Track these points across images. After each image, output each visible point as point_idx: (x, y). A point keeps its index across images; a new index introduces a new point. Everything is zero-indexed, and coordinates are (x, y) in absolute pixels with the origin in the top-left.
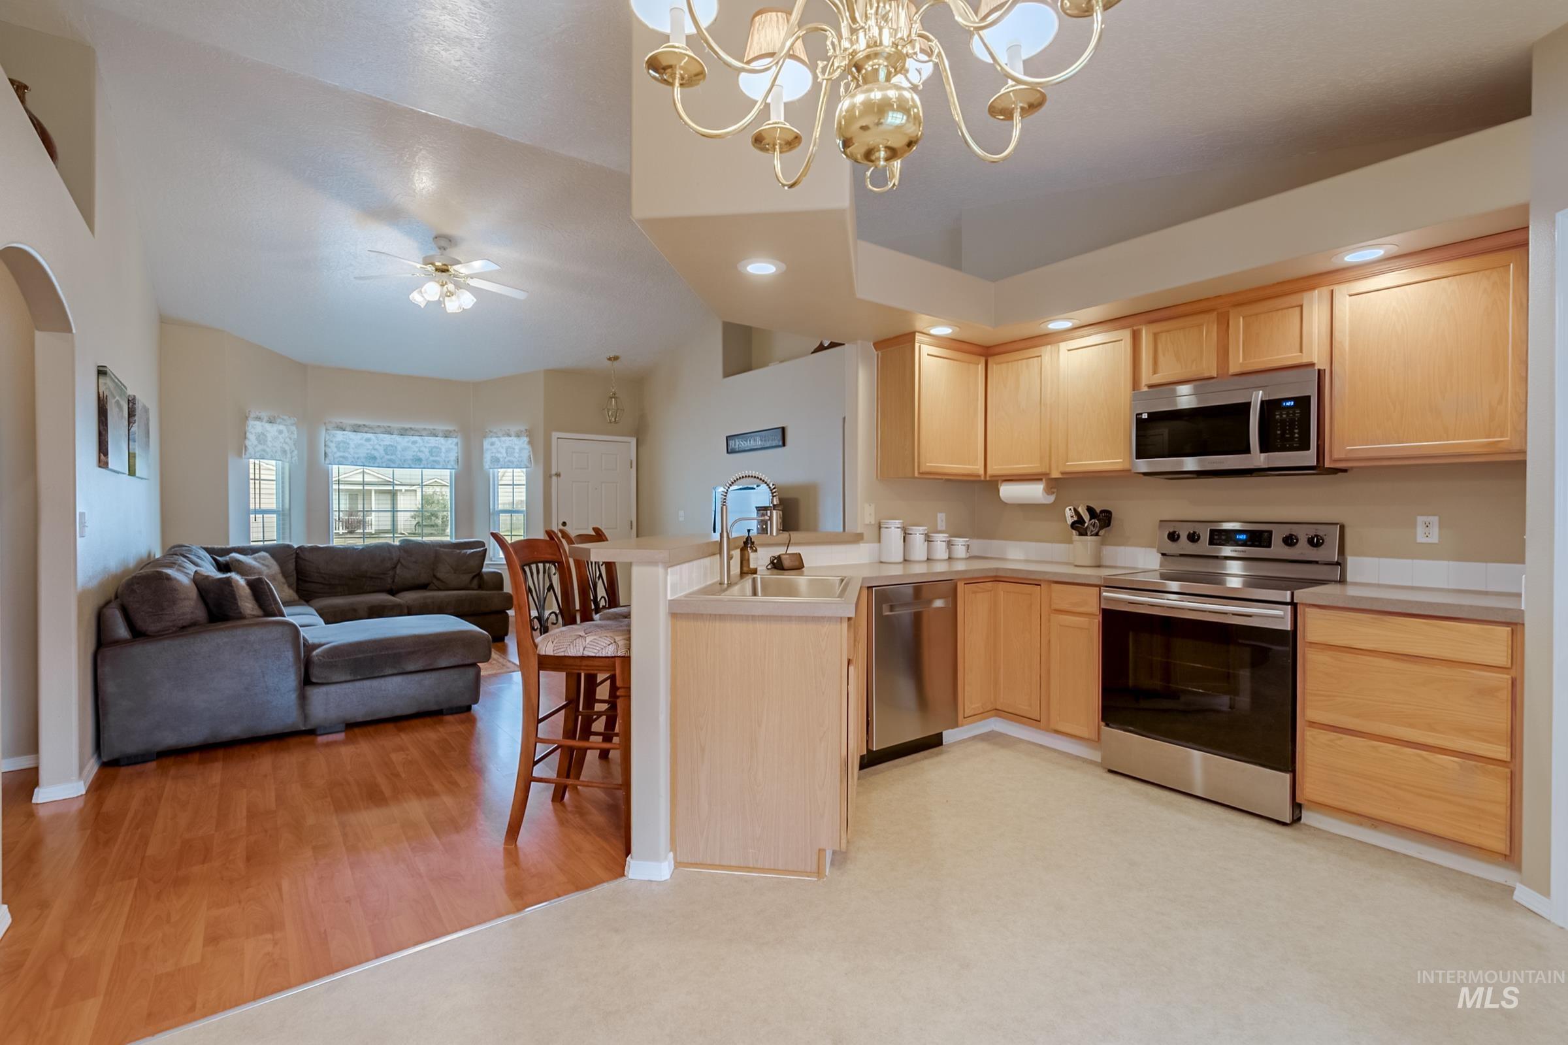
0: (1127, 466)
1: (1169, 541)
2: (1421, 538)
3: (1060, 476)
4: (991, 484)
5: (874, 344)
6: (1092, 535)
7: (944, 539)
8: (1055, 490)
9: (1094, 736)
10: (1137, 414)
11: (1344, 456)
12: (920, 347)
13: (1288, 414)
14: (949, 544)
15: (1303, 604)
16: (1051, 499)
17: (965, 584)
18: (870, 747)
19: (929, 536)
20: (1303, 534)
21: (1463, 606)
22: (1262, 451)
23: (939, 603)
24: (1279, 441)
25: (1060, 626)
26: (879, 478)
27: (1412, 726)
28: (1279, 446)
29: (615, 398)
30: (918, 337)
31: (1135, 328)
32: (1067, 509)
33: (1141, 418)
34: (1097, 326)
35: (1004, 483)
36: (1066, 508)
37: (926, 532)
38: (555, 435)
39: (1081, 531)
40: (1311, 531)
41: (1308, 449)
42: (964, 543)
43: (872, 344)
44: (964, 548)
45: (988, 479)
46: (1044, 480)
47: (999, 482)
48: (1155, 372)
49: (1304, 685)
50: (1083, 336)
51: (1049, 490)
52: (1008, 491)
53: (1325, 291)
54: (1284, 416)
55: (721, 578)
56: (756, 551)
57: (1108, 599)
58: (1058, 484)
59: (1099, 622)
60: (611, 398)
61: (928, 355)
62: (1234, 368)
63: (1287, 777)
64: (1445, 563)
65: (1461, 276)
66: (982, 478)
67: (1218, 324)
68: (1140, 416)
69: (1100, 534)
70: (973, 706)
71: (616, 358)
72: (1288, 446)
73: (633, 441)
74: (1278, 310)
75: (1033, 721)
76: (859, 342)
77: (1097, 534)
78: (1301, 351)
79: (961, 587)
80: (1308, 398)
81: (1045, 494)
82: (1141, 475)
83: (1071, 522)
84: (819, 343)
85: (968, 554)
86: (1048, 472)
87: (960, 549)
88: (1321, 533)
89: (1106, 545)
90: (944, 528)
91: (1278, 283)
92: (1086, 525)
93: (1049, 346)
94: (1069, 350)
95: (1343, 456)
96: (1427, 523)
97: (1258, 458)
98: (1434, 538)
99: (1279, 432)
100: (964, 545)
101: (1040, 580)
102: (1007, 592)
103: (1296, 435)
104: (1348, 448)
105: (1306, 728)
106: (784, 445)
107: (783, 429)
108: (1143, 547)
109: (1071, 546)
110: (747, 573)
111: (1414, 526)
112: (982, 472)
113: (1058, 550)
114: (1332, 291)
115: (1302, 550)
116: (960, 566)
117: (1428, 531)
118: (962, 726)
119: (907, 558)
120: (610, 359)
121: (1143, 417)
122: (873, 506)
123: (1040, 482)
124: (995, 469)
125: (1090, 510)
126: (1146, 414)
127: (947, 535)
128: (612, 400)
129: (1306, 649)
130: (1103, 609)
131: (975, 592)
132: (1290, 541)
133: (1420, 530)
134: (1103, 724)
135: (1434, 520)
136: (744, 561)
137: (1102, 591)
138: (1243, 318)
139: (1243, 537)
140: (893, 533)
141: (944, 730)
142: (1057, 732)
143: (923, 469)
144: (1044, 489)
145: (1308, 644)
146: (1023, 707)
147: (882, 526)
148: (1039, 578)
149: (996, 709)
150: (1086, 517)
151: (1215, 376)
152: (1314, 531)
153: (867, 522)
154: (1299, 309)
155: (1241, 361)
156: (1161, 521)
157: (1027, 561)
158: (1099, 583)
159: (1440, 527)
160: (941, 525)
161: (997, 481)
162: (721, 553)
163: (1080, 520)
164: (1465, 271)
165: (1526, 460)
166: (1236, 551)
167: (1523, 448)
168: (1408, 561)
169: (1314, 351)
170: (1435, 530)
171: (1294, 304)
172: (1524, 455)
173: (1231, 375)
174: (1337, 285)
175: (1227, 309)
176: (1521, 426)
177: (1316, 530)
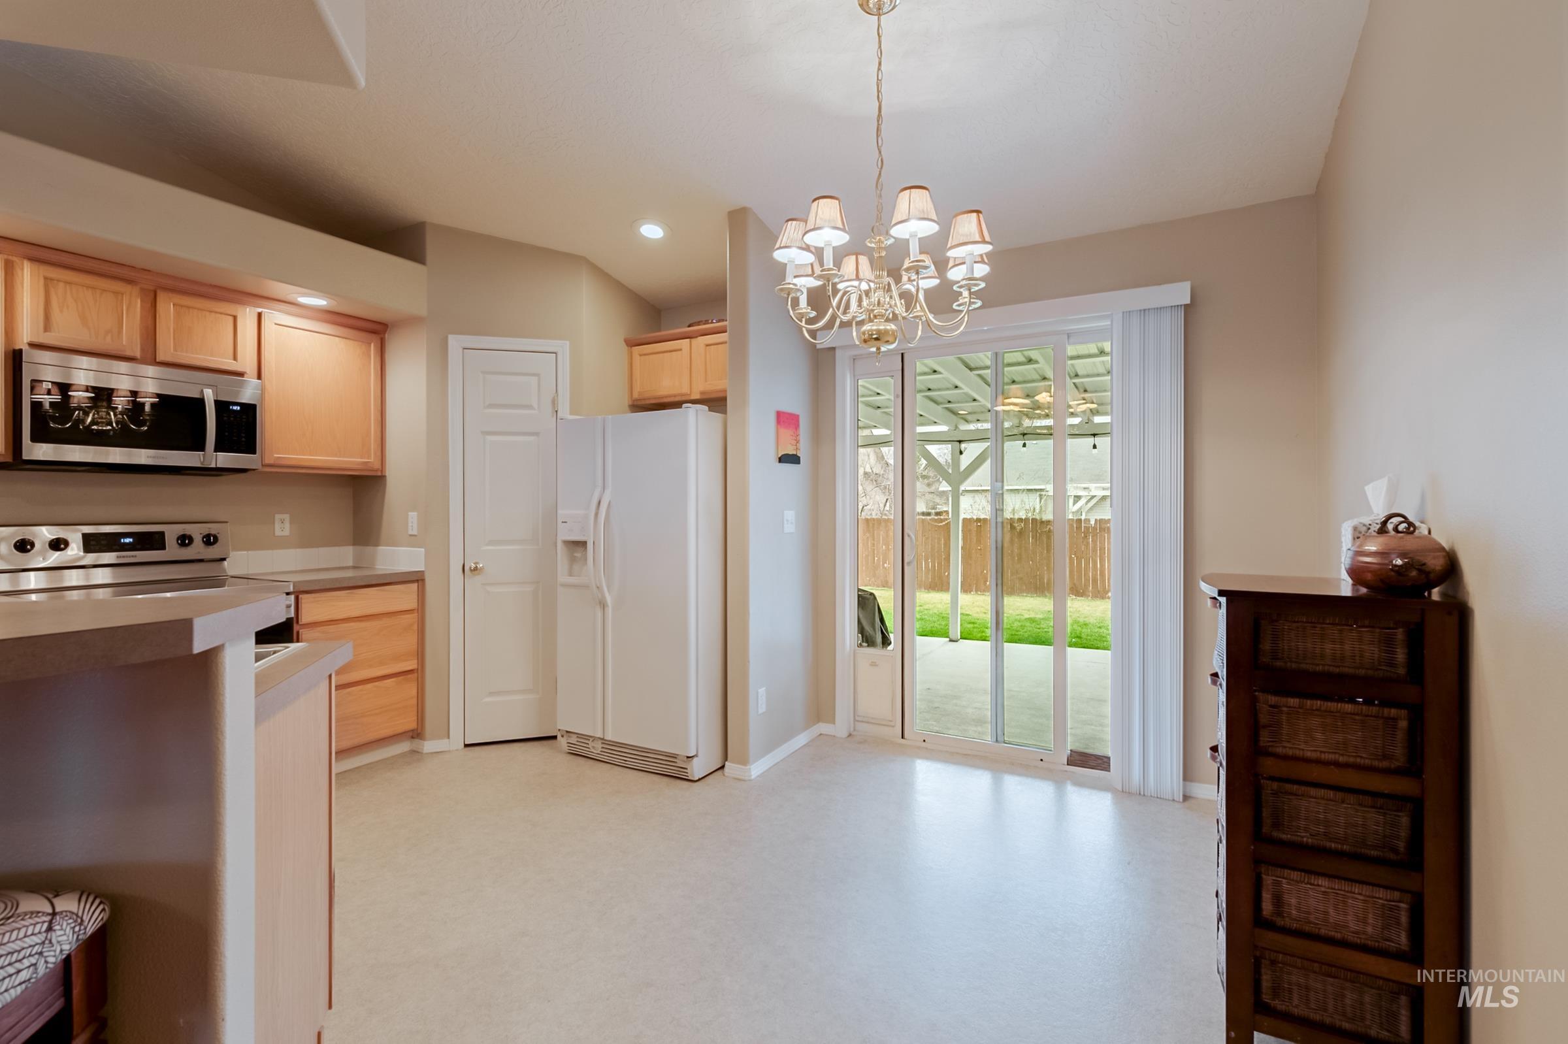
1: (17, 552)
2: (278, 532)
10: (33, 381)
11: (273, 462)
13: (236, 418)
15: (297, 592)
20: (196, 531)
22: (217, 451)
24: (228, 442)
28: (227, 447)
40: (207, 529)
41: (255, 453)
53: (255, 310)
54: (232, 419)
62: (162, 357)
64: (294, 549)
65: (347, 340)
67: (145, 299)
68: (38, 384)
72: (236, 448)
74: (211, 312)
78: (239, 361)
80: (254, 407)
88: (213, 532)
91: (208, 285)
95: (271, 462)
96: (282, 520)
97: (212, 458)
98: (287, 532)
99: (228, 434)
103: (245, 439)
111: (273, 523)
114: (260, 315)
115: (197, 549)
117: (283, 527)
126: (50, 383)
132: (185, 540)
133: (277, 526)
135: (287, 517)
138: (172, 304)
139: (128, 540)
145: (301, 626)
151: (139, 358)
154: (231, 319)
155: (172, 351)
159: (291, 523)
164: (348, 336)
165: (385, 476)
166: (124, 557)
167: (380, 468)
168: (270, 551)
169: (247, 362)
170: (287, 525)
171: (229, 312)
172: (382, 473)
173: (159, 363)
174: (264, 310)
175: (152, 288)
176: (379, 453)
177: (209, 528)
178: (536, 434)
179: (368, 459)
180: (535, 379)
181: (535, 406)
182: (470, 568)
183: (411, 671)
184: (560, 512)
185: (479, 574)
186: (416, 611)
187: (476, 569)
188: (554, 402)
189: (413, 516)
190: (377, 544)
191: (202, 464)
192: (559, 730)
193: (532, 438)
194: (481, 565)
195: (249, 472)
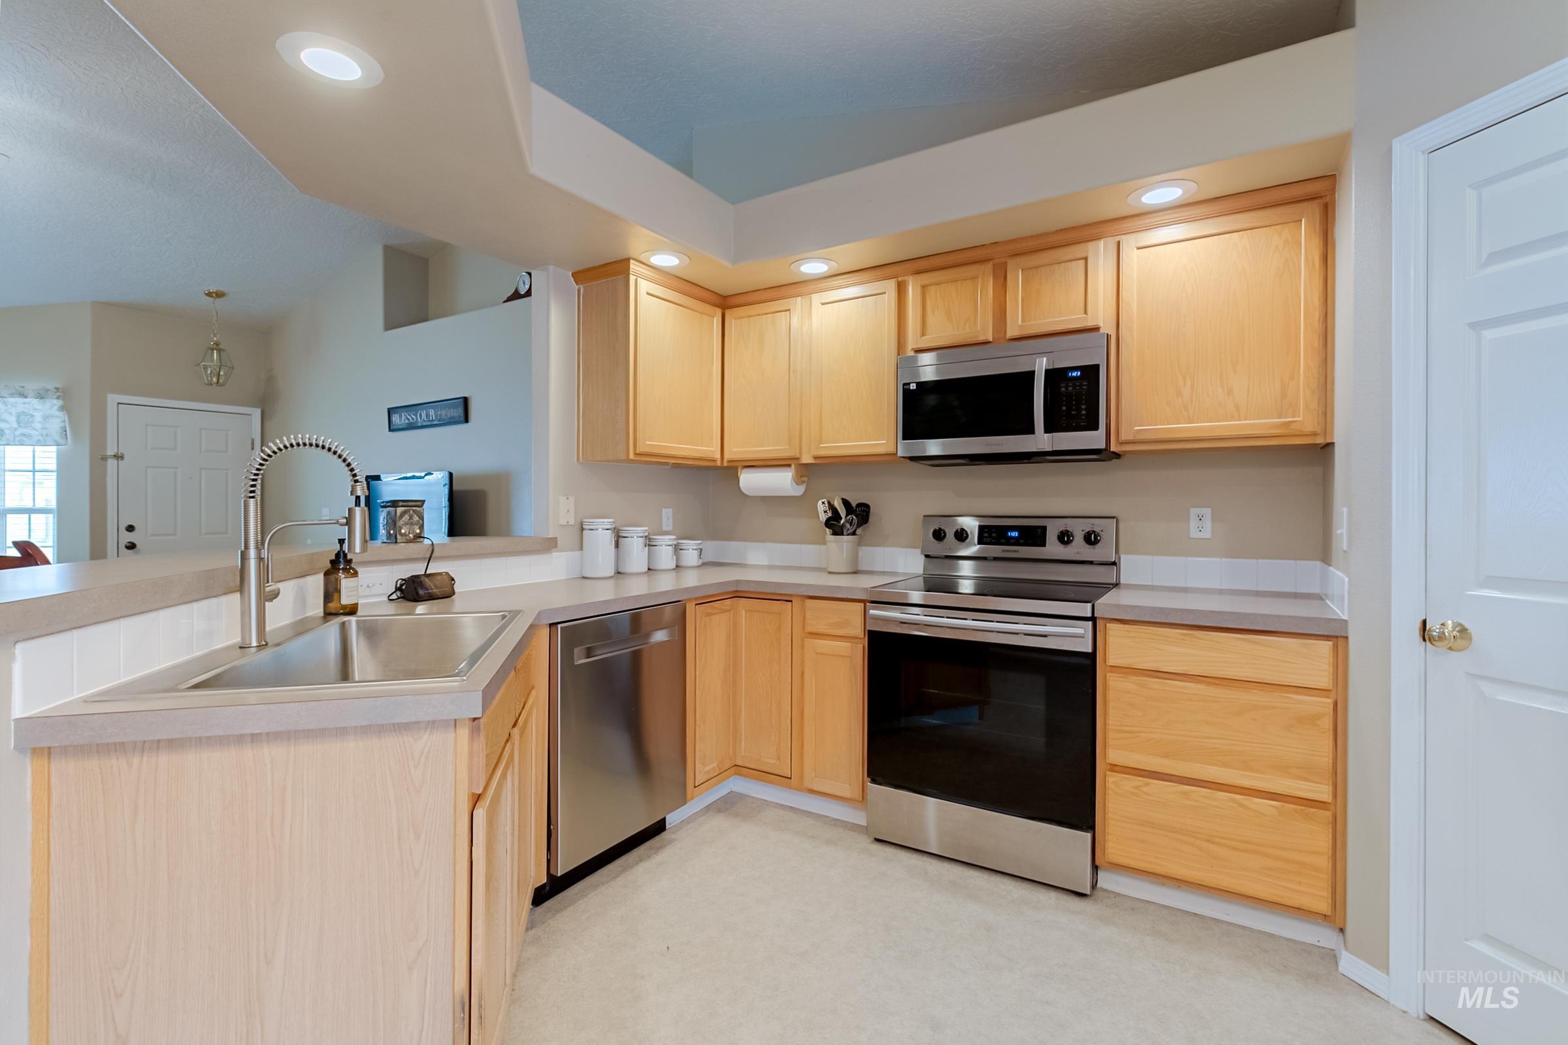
0: (892, 449)
1: (934, 540)
2: (1194, 533)
3: (811, 461)
4: (729, 471)
5: (573, 275)
6: (848, 535)
7: (670, 543)
8: (806, 479)
9: (857, 794)
10: (904, 384)
11: (1132, 438)
12: (636, 280)
13: (1074, 386)
14: (677, 549)
15: (1103, 619)
16: (800, 490)
17: (696, 604)
18: (552, 872)
19: (650, 539)
20: (1078, 529)
21: (1283, 617)
22: (1046, 431)
23: (660, 636)
24: (1064, 418)
25: (816, 653)
26: (581, 460)
27: (1225, 765)
28: (1064, 425)
29: (220, 351)
30: (633, 266)
31: (900, 279)
32: (820, 502)
33: (909, 389)
34: (858, 274)
35: (745, 470)
36: (817, 502)
37: (646, 534)
38: (113, 399)
39: (837, 529)
40: (1087, 525)
41: (1096, 428)
42: (695, 547)
43: (571, 273)
44: (696, 553)
45: (725, 464)
46: (793, 466)
47: (739, 469)
48: (923, 334)
49: (1105, 719)
50: (840, 287)
51: (799, 479)
52: (750, 481)
53: (1111, 242)
54: (1070, 389)
55: (243, 638)
56: (356, 574)
57: (877, 618)
58: (806, 472)
59: (864, 647)
60: (213, 350)
61: (648, 294)
62: (1012, 332)
63: (1089, 835)
64: (1218, 559)
65: (1253, 230)
66: (719, 463)
67: (994, 277)
68: (907, 387)
69: (857, 532)
70: (707, 769)
71: (220, 295)
72: (1074, 424)
73: (256, 413)
74: (1059, 263)
75: (783, 780)
76: (551, 267)
77: (854, 533)
78: (1086, 313)
79: (690, 608)
80: (1097, 367)
81: (794, 483)
82: (908, 461)
83: (825, 519)
84: (513, 291)
85: (700, 560)
86: (798, 456)
87: (691, 557)
88: (1097, 530)
89: (862, 546)
90: (670, 528)
91: (1061, 230)
92: (842, 522)
93: (800, 298)
94: (823, 304)
96: (1200, 516)
97: (1041, 440)
98: (1207, 534)
99: (1064, 408)
100: (696, 549)
101: (791, 595)
102: (750, 611)
103: (1084, 412)
104: (1136, 428)
105: (1108, 773)
106: (467, 420)
107: (466, 400)
108: (903, 547)
109: (823, 547)
110: (336, 614)
111: (1187, 519)
112: (718, 456)
113: (808, 553)
114: (1119, 242)
115: (1079, 548)
116: (691, 580)
118: (692, 799)
119: (621, 570)
120: (209, 294)
121: (911, 388)
122: (572, 499)
123: (787, 469)
124: (734, 451)
125: (846, 503)
126: (915, 384)
127: (674, 537)
128: (213, 353)
129: (1108, 674)
130: (870, 632)
131: (709, 615)
132: (1065, 539)
133: (1193, 523)
134: (869, 779)
135: (1207, 512)
136: (331, 592)
137: (867, 607)
138: (1022, 270)
139: (1015, 534)
140: (601, 538)
141: (667, 814)
142: (811, 791)
143: (640, 449)
144: (793, 477)
145: (1109, 668)
146: (769, 761)
147: (584, 527)
148: (790, 593)
149: (736, 765)
150: (842, 511)
151: (991, 340)
152: (1091, 526)
153: (563, 522)
154: (1082, 262)
155: (1020, 323)
156: (925, 516)
157: (771, 567)
158: (864, 597)
159: (1213, 521)
160: (667, 524)
161: (737, 468)
162: (242, 587)
163: (836, 515)
164: (1254, 225)
165: (1332, 444)
166: (1008, 551)
167: (1325, 431)
168: (1182, 559)
169: (1102, 314)
170: (1208, 524)
171: (1078, 256)
172: (1330, 438)
173: (1009, 340)
174: (1122, 236)
175: (1000, 260)
177: (1093, 525)
186: (1329, 693)
189: (1345, 515)
190: (1330, 565)
191: (1028, 448)
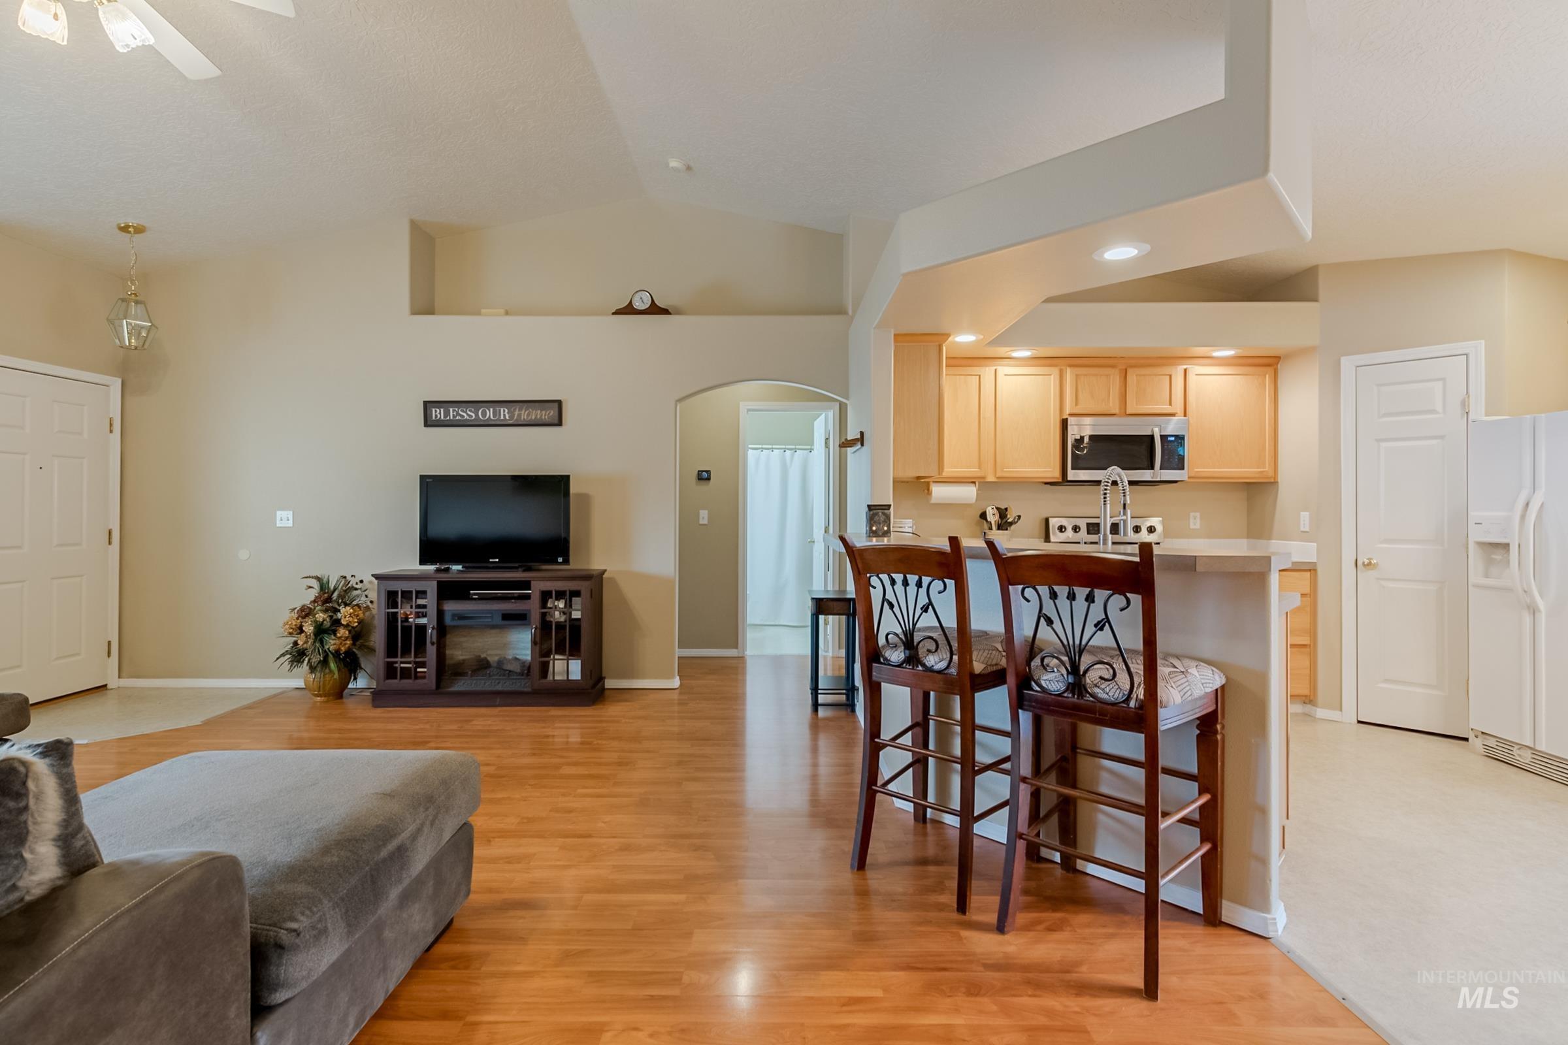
0: (1056, 474)
1: (1059, 532)
2: (1192, 526)
3: (993, 480)
5: (894, 336)
16: (978, 499)
20: (1144, 525)
22: (1160, 469)
28: (1167, 466)
29: (137, 303)
30: (947, 340)
31: (1059, 368)
34: (1032, 359)
35: (936, 484)
41: (1183, 469)
46: (978, 483)
47: (931, 484)
48: (1079, 404)
50: (1017, 366)
51: (979, 492)
52: (939, 492)
53: (1182, 367)
60: (128, 301)
62: (1130, 410)
65: (1247, 376)
67: (1119, 377)
71: (139, 230)
73: (118, 382)
78: (1170, 405)
80: (1183, 437)
81: (975, 495)
86: (983, 477)
93: (987, 368)
94: (1005, 375)
95: (1193, 476)
96: (1195, 516)
97: (1157, 474)
98: (1198, 526)
104: (1192, 470)
111: (1189, 518)
114: (1186, 371)
115: (1144, 536)
117: (1195, 522)
120: (125, 228)
123: (974, 485)
128: (130, 306)
133: (1192, 521)
135: (1198, 514)
138: (1135, 376)
144: (975, 491)
151: (1118, 413)
152: (1150, 523)
154: (1168, 377)
155: (1134, 405)
159: (1201, 519)
161: (929, 482)
164: (1247, 373)
165: (1277, 482)
167: (1273, 475)
169: (1178, 406)
170: (1198, 521)
171: (1167, 373)
172: (1275, 479)
173: (1128, 415)
174: (1188, 366)
175: (1124, 367)
176: (1273, 464)
178: (1442, 437)
179: (1264, 468)
180: (1440, 383)
181: (1439, 408)
182: (1363, 563)
183: (1304, 646)
184: (1471, 513)
185: (1372, 569)
186: (1309, 596)
187: (1370, 564)
188: (1464, 404)
189: (1305, 516)
190: (1270, 538)
191: (1152, 478)
192: (1472, 729)
193: (1434, 442)
194: (1375, 561)
195: (1179, 483)
